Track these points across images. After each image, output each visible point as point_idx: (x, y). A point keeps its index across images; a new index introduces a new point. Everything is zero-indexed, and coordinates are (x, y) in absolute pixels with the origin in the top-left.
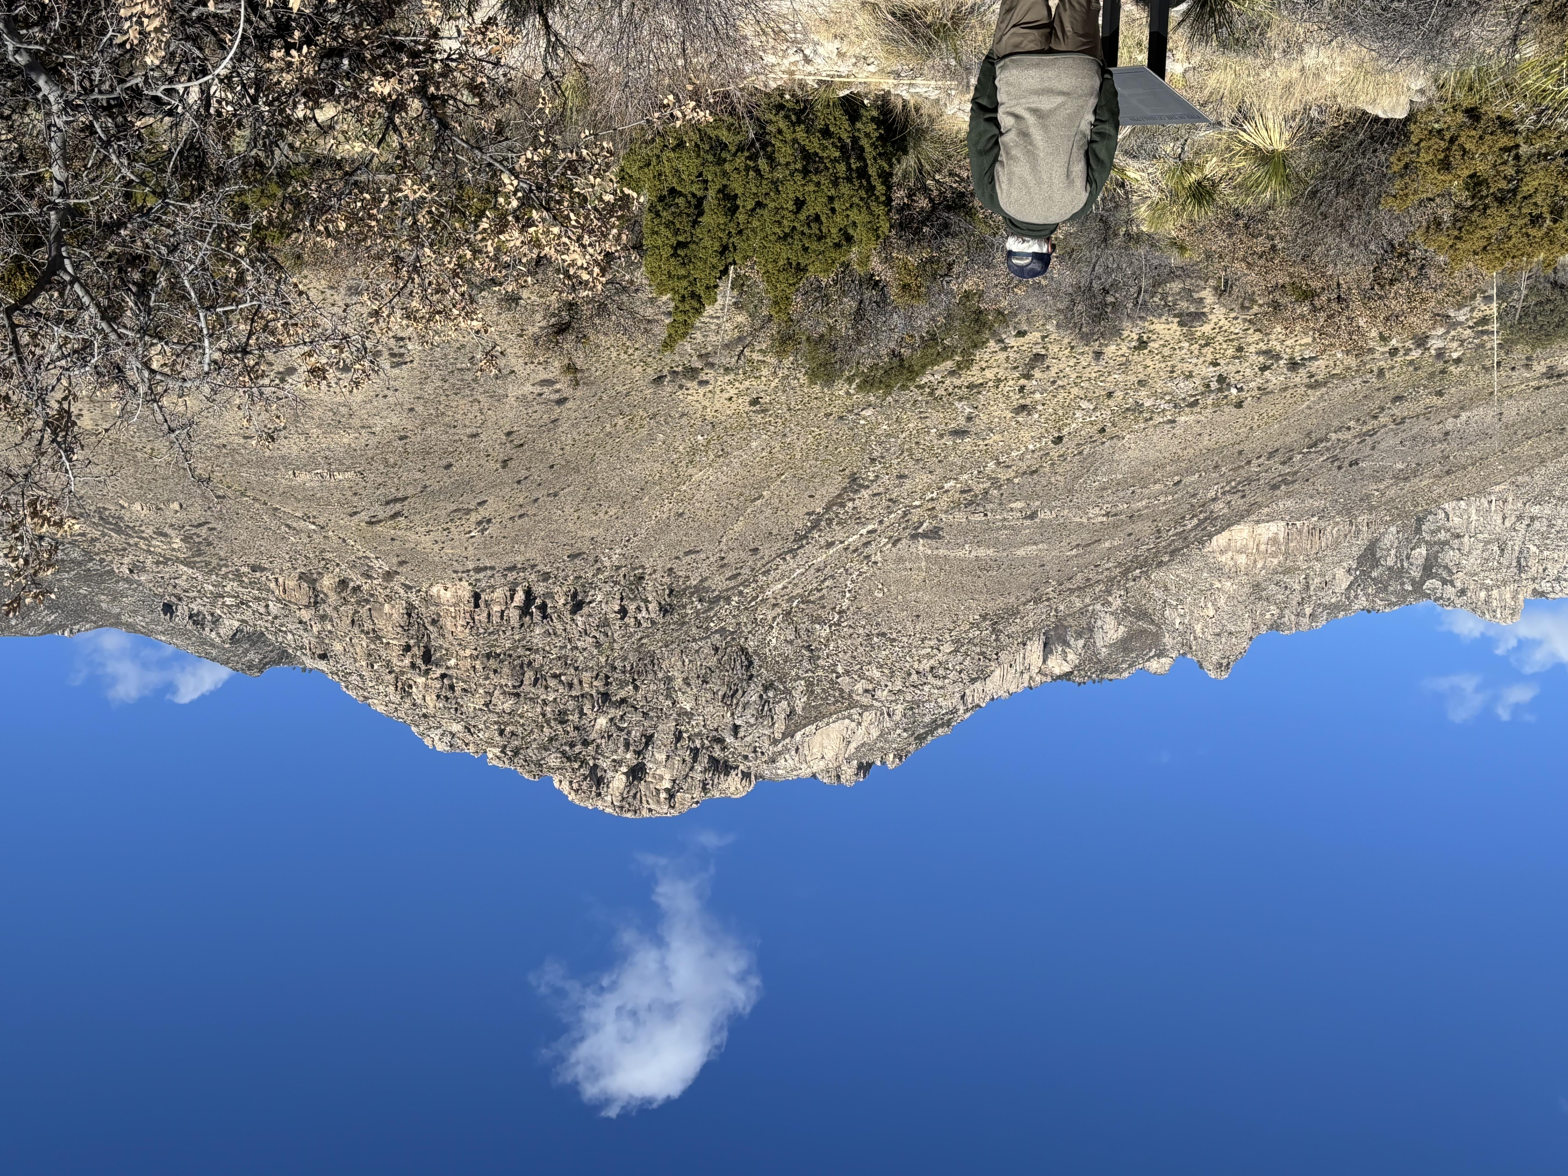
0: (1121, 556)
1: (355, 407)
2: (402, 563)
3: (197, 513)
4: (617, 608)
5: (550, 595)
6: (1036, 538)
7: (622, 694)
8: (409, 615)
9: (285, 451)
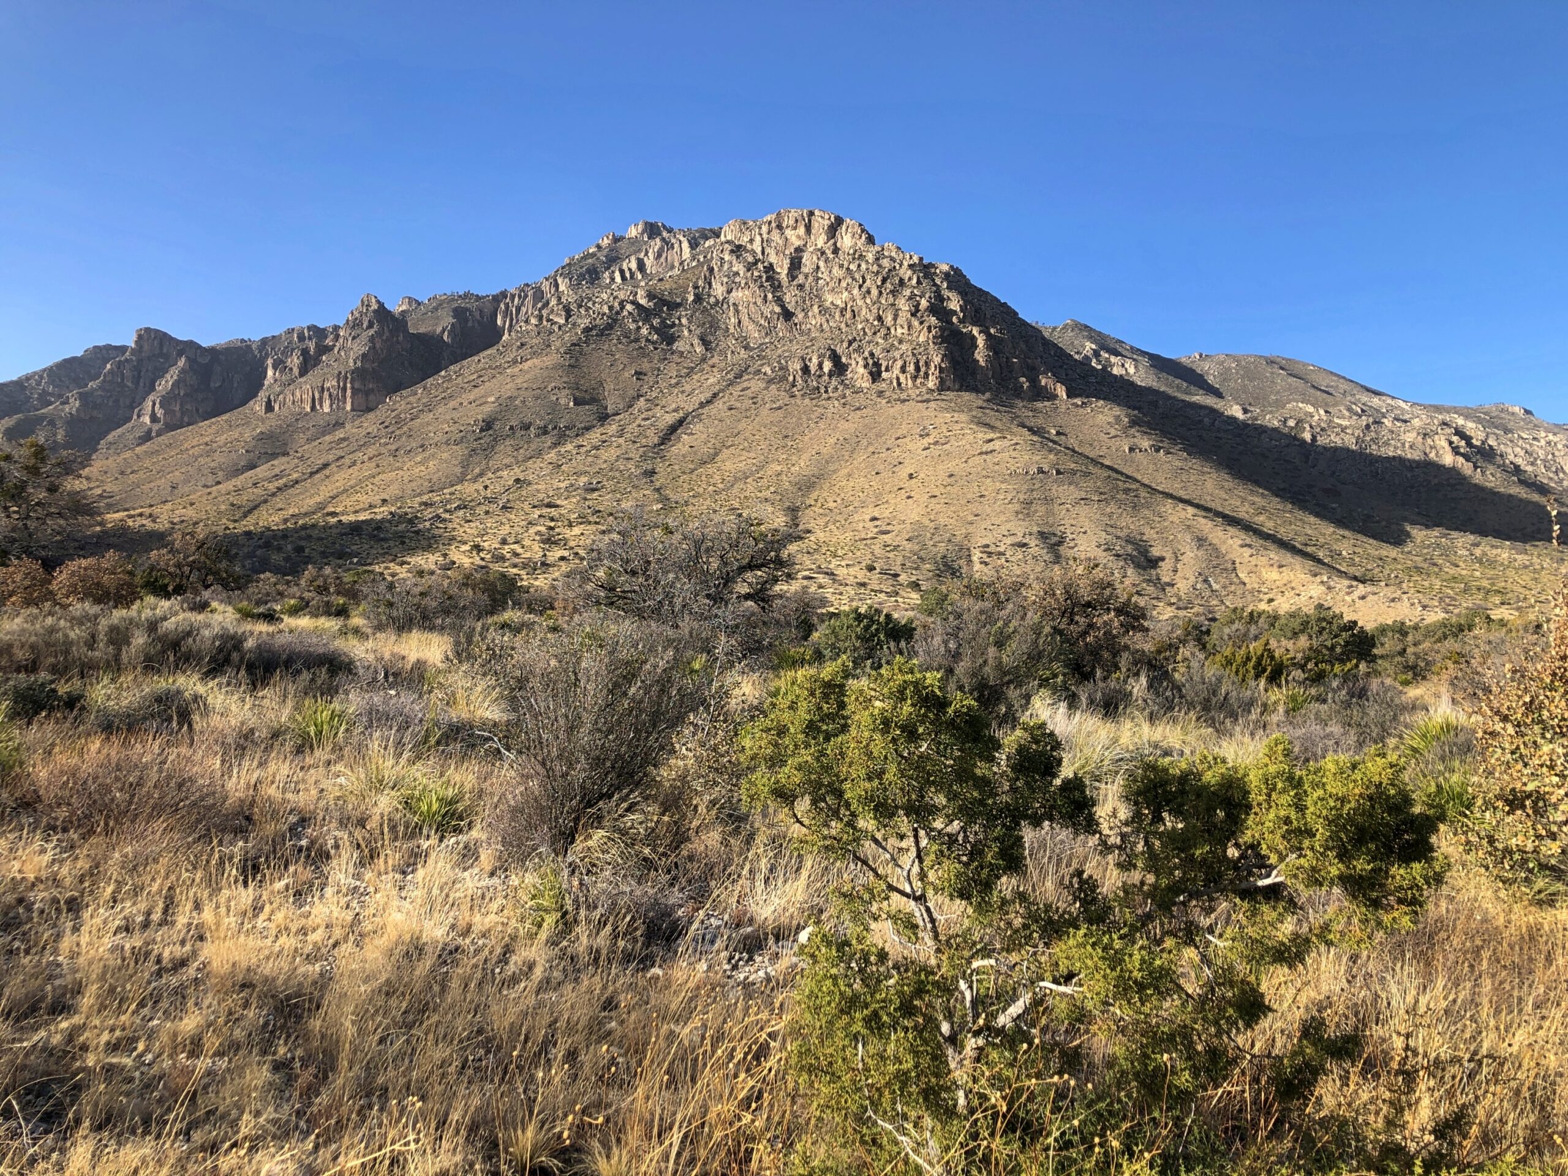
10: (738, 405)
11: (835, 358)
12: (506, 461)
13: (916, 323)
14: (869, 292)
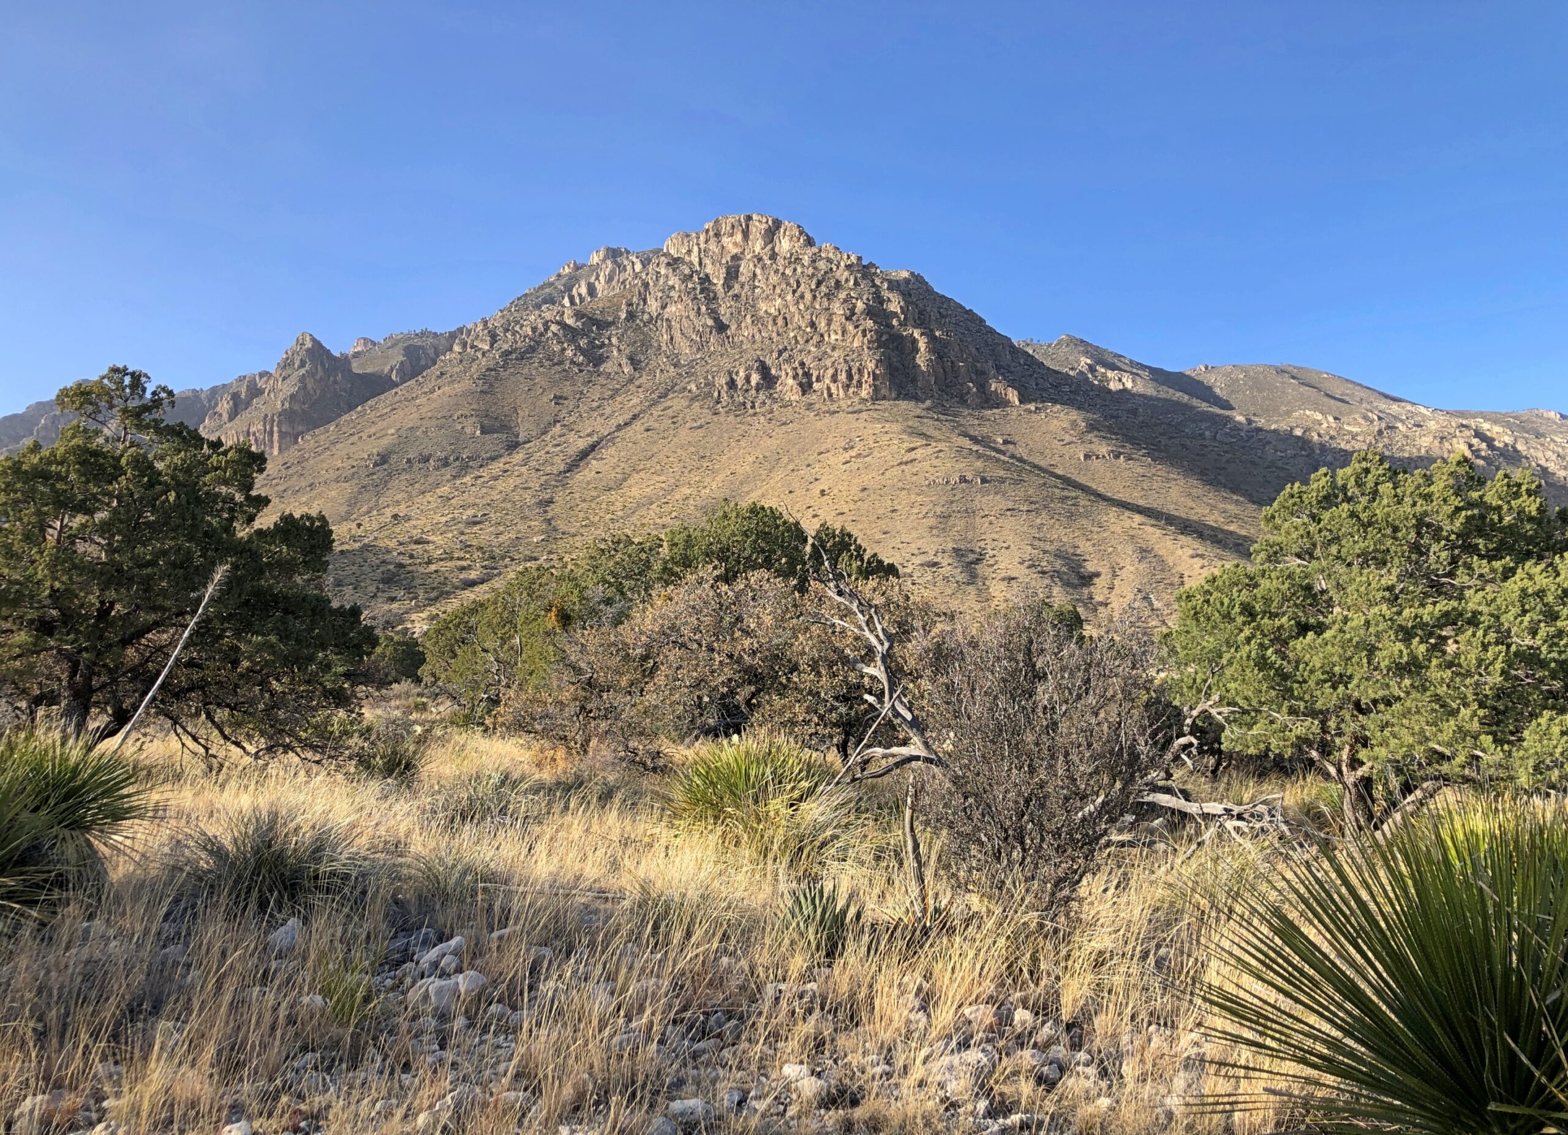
10: (656, 425)
11: (764, 370)
12: (399, 497)
13: (850, 327)
14: (802, 297)
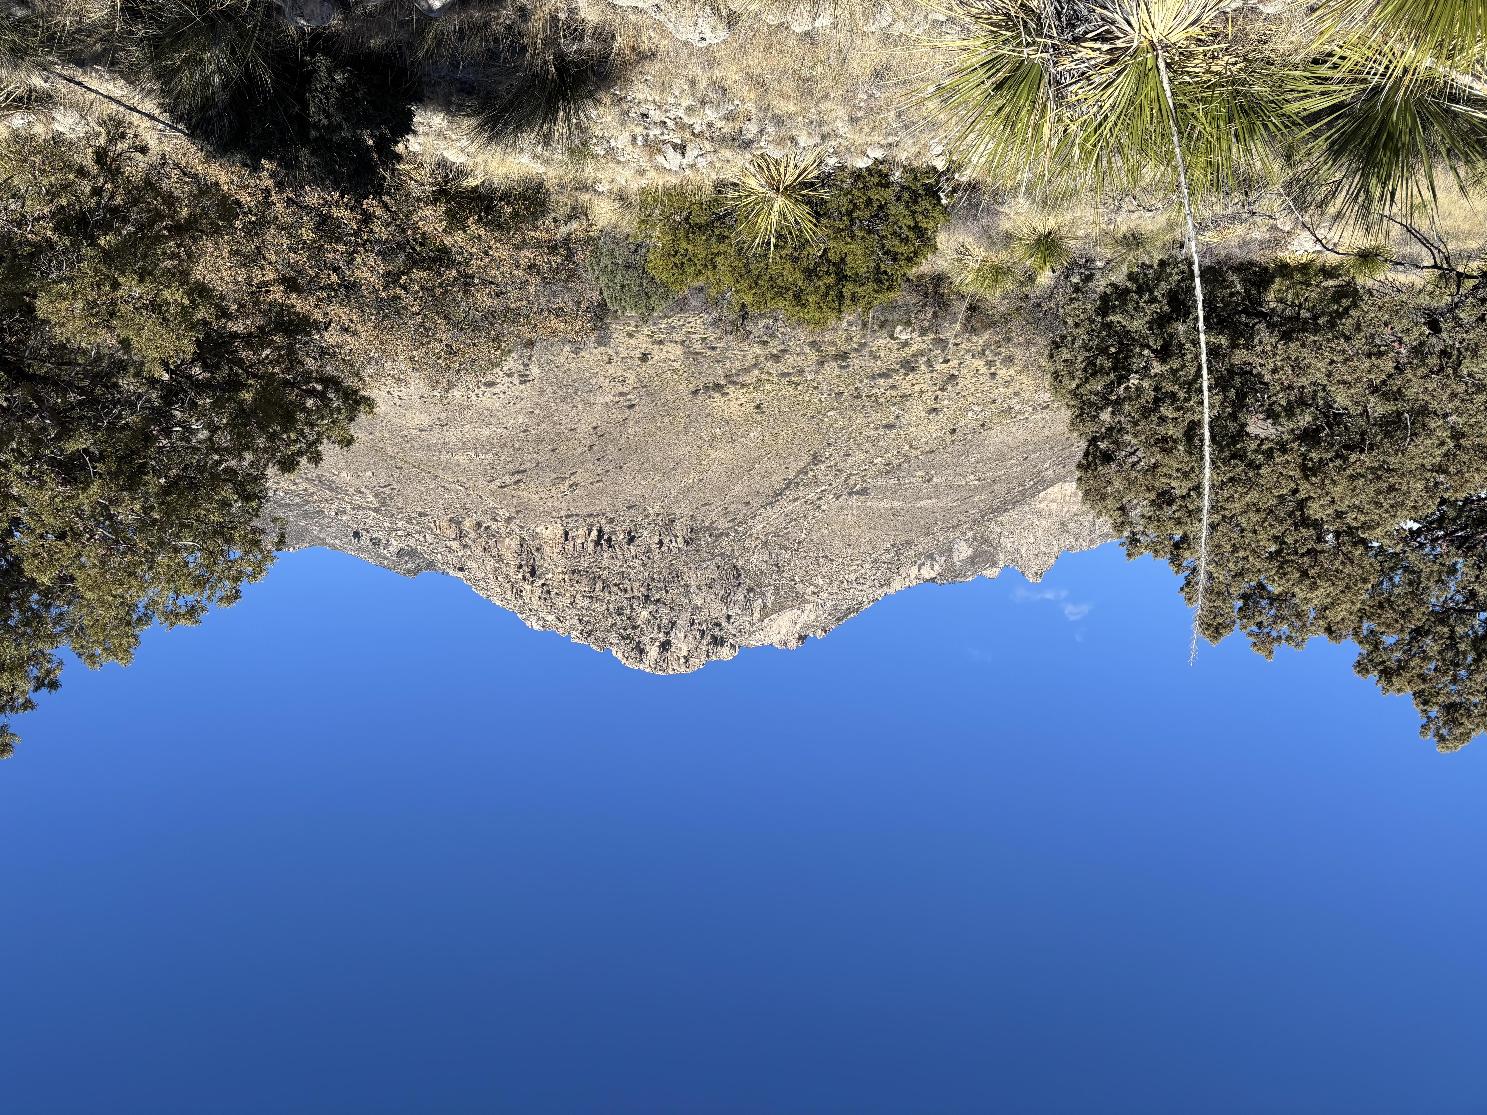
0: (982, 506)
1: (494, 410)
2: (518, 512)
3: (383, 479)
4: (657, 541)
5: (614, 532)
6: (932, 494)
7: (658, 596)
8: (522, 545)
9: (446, 439)
